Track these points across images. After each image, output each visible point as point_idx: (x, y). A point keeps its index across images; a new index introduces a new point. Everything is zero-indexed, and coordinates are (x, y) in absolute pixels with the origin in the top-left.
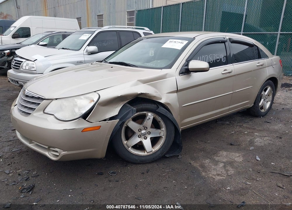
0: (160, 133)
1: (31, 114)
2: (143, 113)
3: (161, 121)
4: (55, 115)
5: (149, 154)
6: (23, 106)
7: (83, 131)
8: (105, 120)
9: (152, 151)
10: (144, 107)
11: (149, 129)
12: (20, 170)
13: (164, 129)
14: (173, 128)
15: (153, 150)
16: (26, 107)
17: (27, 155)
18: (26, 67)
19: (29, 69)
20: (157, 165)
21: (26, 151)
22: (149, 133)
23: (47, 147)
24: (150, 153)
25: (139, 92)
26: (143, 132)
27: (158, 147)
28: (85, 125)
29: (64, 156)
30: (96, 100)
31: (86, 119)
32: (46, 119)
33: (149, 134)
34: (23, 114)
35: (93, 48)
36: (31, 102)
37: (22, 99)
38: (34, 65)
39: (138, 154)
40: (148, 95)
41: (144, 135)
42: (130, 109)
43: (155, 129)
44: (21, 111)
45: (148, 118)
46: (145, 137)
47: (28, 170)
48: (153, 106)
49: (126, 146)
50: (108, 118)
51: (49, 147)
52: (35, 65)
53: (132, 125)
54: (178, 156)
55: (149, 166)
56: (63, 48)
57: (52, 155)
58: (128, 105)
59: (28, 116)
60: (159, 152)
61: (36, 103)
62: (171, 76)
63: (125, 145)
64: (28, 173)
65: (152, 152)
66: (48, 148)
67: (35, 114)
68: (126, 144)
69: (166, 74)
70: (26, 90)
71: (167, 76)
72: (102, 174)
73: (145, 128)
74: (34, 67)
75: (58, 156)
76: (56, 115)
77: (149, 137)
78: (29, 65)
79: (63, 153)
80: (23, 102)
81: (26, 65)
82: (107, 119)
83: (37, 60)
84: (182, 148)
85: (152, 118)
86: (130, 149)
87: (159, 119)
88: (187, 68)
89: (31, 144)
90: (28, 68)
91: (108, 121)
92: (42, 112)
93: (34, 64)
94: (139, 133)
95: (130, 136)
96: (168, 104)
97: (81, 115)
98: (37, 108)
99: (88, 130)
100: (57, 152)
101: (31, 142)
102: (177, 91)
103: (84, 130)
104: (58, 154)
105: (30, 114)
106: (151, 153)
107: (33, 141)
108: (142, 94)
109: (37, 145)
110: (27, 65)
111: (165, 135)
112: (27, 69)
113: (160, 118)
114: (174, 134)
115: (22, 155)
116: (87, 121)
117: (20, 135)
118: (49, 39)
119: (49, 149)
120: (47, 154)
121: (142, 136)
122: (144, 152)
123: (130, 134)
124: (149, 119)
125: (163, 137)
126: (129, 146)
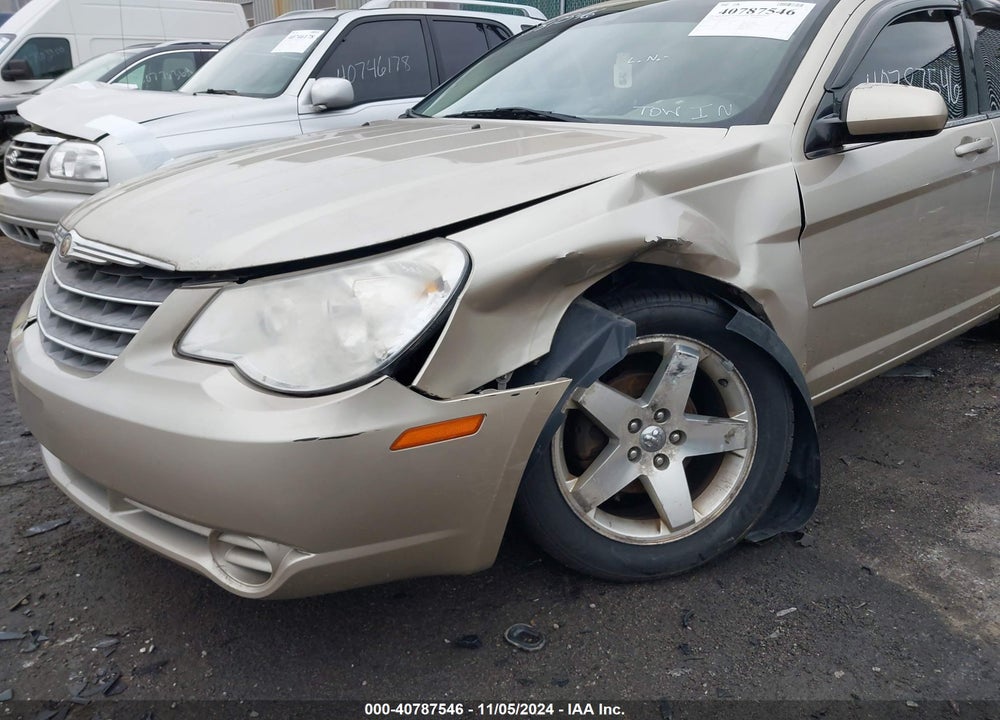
0: (730, 436)
1: (112, 361)
2: (650, 340)
3: (735, 378)
4: (238, 363)
5: (678, 536)
6: (70, 323)
7: (399, 444)
8: (493, 385)
9: (693, 522)
10: (659, 312)
11: (679, 420)
12: (71, 635)
13: (744, 416)
14: (786, 410)
15: (699, 518)
16: (84, 329)
17: (101, 552)
18: (63, 168)
19: (77, 176)
20: (719, 583)
21: (95, 533)
22: (680, 438)
23: (206, 532)
24: (685, 530)
25: (651, 237)
26: (650, 431)
27: (716, 501)
28: (409, 411)
29: (301, 576)
30: (452, 277)
31: (415, 383)
32: (196, 390)
33: (676, 443)
34: (69, 362)
35: (334, 86)
36: (105, 301)
37: (62, 290)
38: (99, 155)
39: (628, 538)
40: (688, 250)
41: (654, 445)
42: (608, 325)
43: (704, 420)
44: (62, 348)
45: (673, 365)
46: (659, 455)
47: (112, 636)
48: (700, 308)
49: (576, 505)
50: (508, 374)
51: (218, 533)
52: (102, 158)
53: (601, 400)
54: (799, 535)
55: (686, 593)
56: (211, 92)
57: (233, 567)
58: (590, 305)
59: (94, 374)
60: (725, 527)
61: (135, 306)
62: (776, 159)
63: (571, 497)
64: (113, 650)
65: (692, 527)
66: (212, 534)
67: (130, 361)
68: (576, 494)
69: (755, 149)
70: (73, 233)
71: (761, 157)
72: (473, 647)
73: (662, 414)
74: (97, 168)
75: (265, 576)
76: (247, 364)
77: (677, 457)
78: (79, 158)
79: (295, 560)
80: (66, 307)
81: (65, 160)
82: (502, 378)
83: (107, 135)
84: (815, 500)
85: (692, 363)
86: (591, 514)
87: (723, 367)
88: (837, 120)
89: (121, 514)
90: (76, 172)
91: (508, 387)
92: (169, 353)
93: (95, 153)
94: (633, 441)
95: (588, 453)
96: (768, 294)
97: (385, 360)
98: (142, 330)
99: (421, 436)
100: (260, 554)
101: (117, 502)
102: (802, 231)
103: (405, 439)
104: (266, 566)
105: (104, 362)
106: (689, 532)
107: (126, 499)
108: (662, 244)
109: (150, 519)
110: (70, 157)
111: (750, 444)
112: (69, 174)
113: (730, 364)
114: (792, 440)
115: (78, 552)
116: (415, 389)
117: (64, 467)
118: (146, 73)
119: (214, 543)
120: (205, 563)
121: (643, 452)
122: (654, 529)
123: (587, 446)
124: (681, 368)
125: (743, 453)
126: (589, 500)
